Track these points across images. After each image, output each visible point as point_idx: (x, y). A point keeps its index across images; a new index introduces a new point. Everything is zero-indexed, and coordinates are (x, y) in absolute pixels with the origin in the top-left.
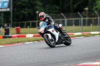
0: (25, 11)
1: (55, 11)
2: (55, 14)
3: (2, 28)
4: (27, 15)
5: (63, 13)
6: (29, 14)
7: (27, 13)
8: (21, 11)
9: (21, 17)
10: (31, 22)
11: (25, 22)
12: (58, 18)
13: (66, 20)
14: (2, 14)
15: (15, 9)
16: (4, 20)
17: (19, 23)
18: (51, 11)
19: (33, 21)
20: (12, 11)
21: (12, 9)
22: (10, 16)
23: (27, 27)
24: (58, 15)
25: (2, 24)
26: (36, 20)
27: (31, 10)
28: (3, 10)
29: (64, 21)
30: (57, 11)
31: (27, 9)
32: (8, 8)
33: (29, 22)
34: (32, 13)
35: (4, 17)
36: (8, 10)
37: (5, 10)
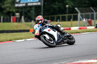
0: (55, 5)
1: (84, 5)
2: (84, 8)
3: (33, 21)
4: (57, 9)
5: (92, 7)
6: (59, 8)
7: (57, 7)
8: (52, 5)
9: (52, 11)
10: (61, 15)
11: (56, 16)
12: (87, 12)
13: (95, 13)
14: (33, 8)
15: (46, 3)
16: (35, 13)
17: (50, 16)
18: (80, 5)
19: (63, 15)
20: (42, 5)
21: (42, 3)
22: (41, 10)
23: (57, 21)
24: (87, 9)
25: (33, 17)
26: (66, 13)
27: (61, 4)
28: (34, 4)
29: (93, 15)
30: (86, 5)
31: (57, 3)
32: (39, 2)
33: (59, 15)
34: (62, 7)
35: (35, 11)
36: (39, 4)
37: (36, 4)
